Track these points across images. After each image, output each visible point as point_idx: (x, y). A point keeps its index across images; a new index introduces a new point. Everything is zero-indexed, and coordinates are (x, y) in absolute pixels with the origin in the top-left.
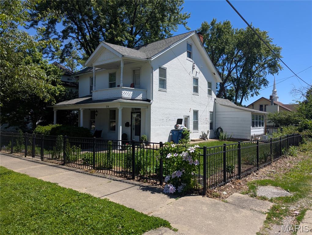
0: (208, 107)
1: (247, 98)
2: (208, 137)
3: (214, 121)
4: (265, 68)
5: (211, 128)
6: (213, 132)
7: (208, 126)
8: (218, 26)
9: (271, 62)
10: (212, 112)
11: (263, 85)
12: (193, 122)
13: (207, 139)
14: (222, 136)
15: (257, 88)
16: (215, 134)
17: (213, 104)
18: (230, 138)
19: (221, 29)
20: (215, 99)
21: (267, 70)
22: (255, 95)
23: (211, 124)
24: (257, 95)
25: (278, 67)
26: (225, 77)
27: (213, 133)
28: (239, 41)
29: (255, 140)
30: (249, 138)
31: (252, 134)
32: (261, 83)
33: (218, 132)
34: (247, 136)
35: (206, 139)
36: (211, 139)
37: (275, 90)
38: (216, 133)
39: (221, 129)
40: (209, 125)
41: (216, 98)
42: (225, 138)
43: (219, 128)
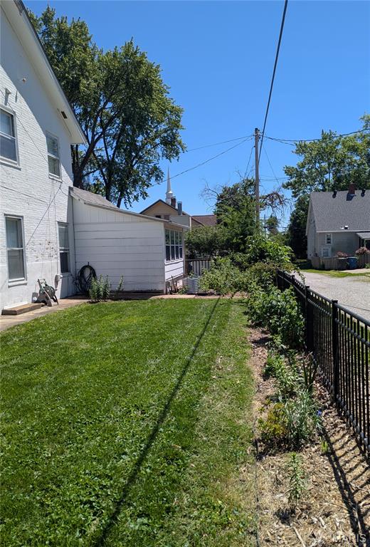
0: (51, 209)
1: (129, 201)
2: (58, 294)
3: (71, 247)
4: (155, 146)
5: (65, 268)
6: (70, 278)
7: (56, 263)
8: (59, 26)
9: (166, 135)
10: (66, 225)
11: (154, 179)
12: (6, 254)
13: (56, 301)
14: (98, 290)
15: (144, 183)
16: (76, 284)
17: (65, 200)
18: (118, 292)
19: (67, 35)
20: (70, 188)
21: (159, 150)
22: (140, 198)
23: (64, 258)
24: (145, 199)
25: (179, 146)
26: (82, 157)
27: (71, 281)
28: (109, 71)
29: (173, 289)
30: (161, 287)
31: (168, 276)
32: (151, 174)
33: (83, 277)
34: (156, 283)
35: (53, 303)
36: (66, 298)
37: (171, 192)
38: (77, 281)
39: (91, 269)
40: (59, 261)
41: (72, 186)
42: (105, 293)
43: (86, 266)
